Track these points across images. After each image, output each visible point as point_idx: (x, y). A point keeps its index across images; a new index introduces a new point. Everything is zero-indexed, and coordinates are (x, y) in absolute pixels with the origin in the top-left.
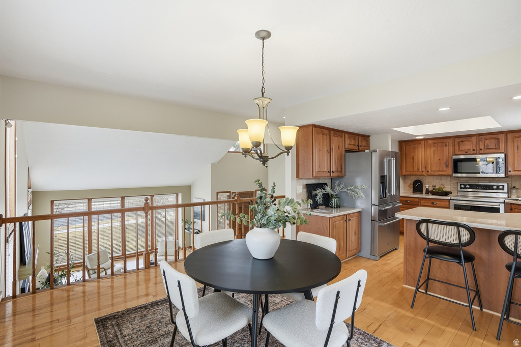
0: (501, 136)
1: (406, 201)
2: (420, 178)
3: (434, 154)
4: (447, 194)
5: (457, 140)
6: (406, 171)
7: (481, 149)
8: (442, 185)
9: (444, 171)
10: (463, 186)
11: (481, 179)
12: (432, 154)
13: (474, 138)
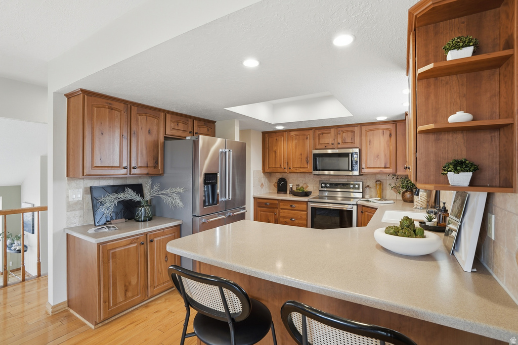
0: (357, 129)
1: (266, 204)
2: (284, 176)
3: (296, 148)
4: (307, 194)
5: (318, 132)
6: (269, 168)
7: (339, 144)
8: (305, 183)
9: (305, 168)
10: (323, 185)
11: (340, 177)
12: (294, 148)
13: (333, 130)
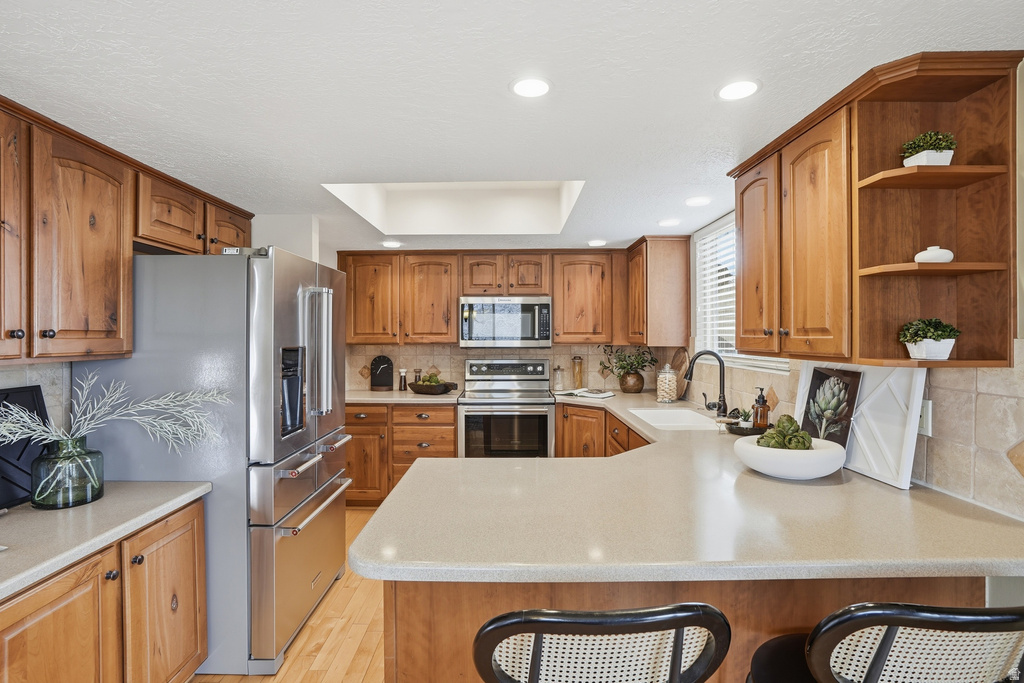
0: (545, 260)
1: (357, 416)
2: (387, 351)
3: (421, 291)
4: (446, 389)
5: (469, 261)
6: (356, 334)
7: (512, 286)
8: (434, 367)
9: (441, 334)
10: (475, 369)
11: (506, 351)
12: (416, 290)
13: (500, 261)
